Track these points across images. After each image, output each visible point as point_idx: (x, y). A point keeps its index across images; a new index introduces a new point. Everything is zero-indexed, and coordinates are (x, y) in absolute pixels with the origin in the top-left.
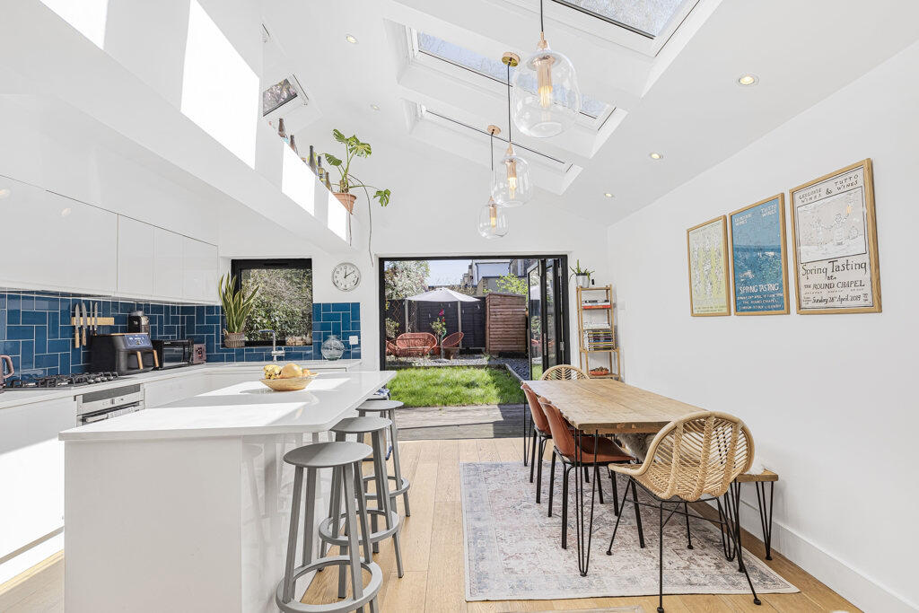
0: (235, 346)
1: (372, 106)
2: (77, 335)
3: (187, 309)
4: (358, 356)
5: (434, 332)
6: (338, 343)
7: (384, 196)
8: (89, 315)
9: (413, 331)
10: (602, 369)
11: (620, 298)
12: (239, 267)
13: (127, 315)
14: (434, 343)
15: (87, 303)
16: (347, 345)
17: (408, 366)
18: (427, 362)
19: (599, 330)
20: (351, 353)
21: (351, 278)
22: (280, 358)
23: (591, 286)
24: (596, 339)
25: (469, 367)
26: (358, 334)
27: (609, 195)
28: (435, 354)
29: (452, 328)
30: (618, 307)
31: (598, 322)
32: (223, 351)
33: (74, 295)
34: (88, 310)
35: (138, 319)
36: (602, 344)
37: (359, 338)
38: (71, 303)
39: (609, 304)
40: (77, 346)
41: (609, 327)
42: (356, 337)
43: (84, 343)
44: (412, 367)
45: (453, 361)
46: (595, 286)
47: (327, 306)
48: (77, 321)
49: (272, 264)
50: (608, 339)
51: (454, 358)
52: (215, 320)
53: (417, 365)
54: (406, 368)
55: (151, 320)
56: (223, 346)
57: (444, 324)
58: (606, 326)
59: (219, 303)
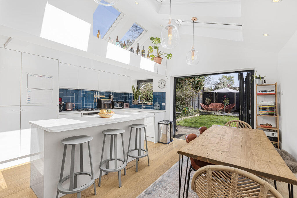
0: (135, 104)
1: (161, 25)
2: (95, 99)
3: (126, 94)
4: (164, 109)
5: (224, 103)
6: (158, 105)
7: (169, 56)
8: (98, 95)
9: (216, 102)
10: (268, 124)
12: (139, 82)
13: (108, 95)
14: (223, 107)
15: (98, 92)
16: (161, 105)
17: (210, 114)
18: (219, 113)
19: (266, 105)
20: (162, 108)
21: (163, 84)
22: (144, 108)
23: (264, 83)
24: (265, 109)
25: (234, 116)
26: (165, 102)
27: (266, 35)
28: (223, 111)
29: (231, 102)
31: (269, 102)
32: (133, 105)
33: (91, 90)
34: (98, 94)
35: (110, 96)
36: (268, 112)
37: (165, 104)
38: (94, 92)
39: (274, 92)
40: (95, 102)
41: (274, 104)
42: (164, 103)
43: (97, 101)
44: (212, 115)
45: (229, 114)
46: (266, 83)
47: (157, 93)
48: (95, 96)
49: (147, 81)
50: (273, 110)
51: (230, 113)
52: (131, 97)
53: (213, 114)
54: (209, 115)
55: (114, 96)
56: (133, 104)
57: (228, 100)
58: (272, 103)
59: (132, 92)
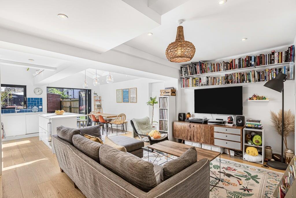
6: (36, 108)
11: (102, 99)
16: (39, 108)
20: (41, 110)
21: (40, 92)
22: (18, 112)
23: (97, 96)
24: (98, 106)
26: (42, 106)
30: (102, 100)
31: (98, 103)
36: (99, 107)
39: (100, 100)
50: (100, 106)
58: (100, 104)
